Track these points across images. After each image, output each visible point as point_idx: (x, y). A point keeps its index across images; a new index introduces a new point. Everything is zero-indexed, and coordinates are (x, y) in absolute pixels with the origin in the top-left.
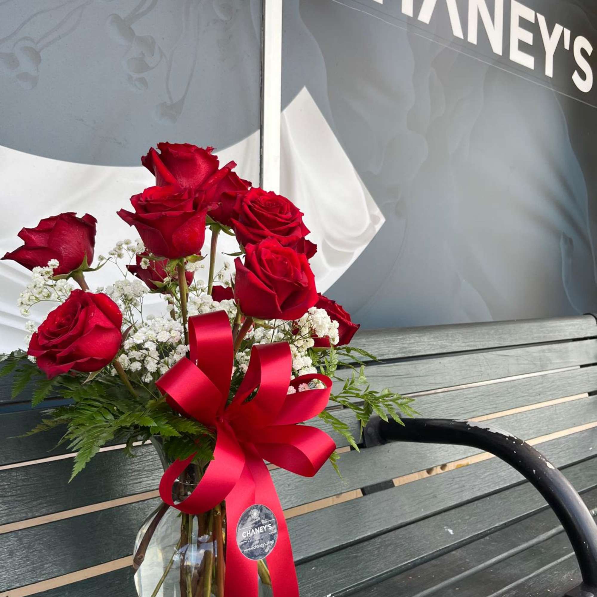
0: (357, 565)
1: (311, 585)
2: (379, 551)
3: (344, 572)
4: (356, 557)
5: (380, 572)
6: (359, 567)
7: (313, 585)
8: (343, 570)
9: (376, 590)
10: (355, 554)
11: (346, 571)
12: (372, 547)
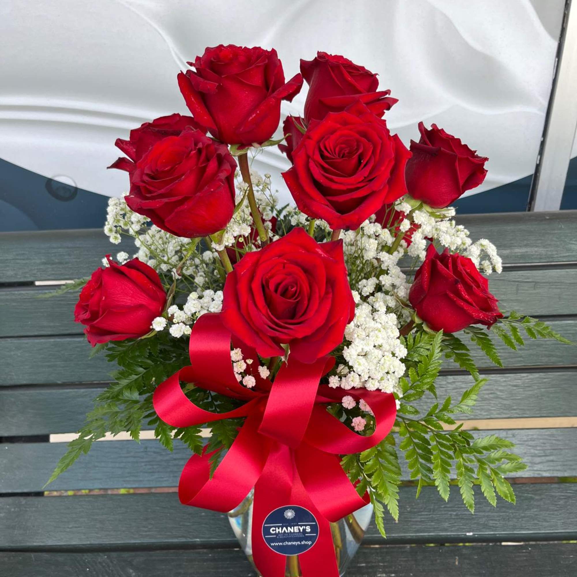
0: (526, 510)
1: (455, 513)
2: (566, 502)
3: (504, 512)
4: (532, 498)
5: (550, 530)
6: (528, 513)
7: (457, 515)
8: (504, 509)
9: (530, 552)
10: (530, 495)
11: (506, 512)
12: (560, 494)
